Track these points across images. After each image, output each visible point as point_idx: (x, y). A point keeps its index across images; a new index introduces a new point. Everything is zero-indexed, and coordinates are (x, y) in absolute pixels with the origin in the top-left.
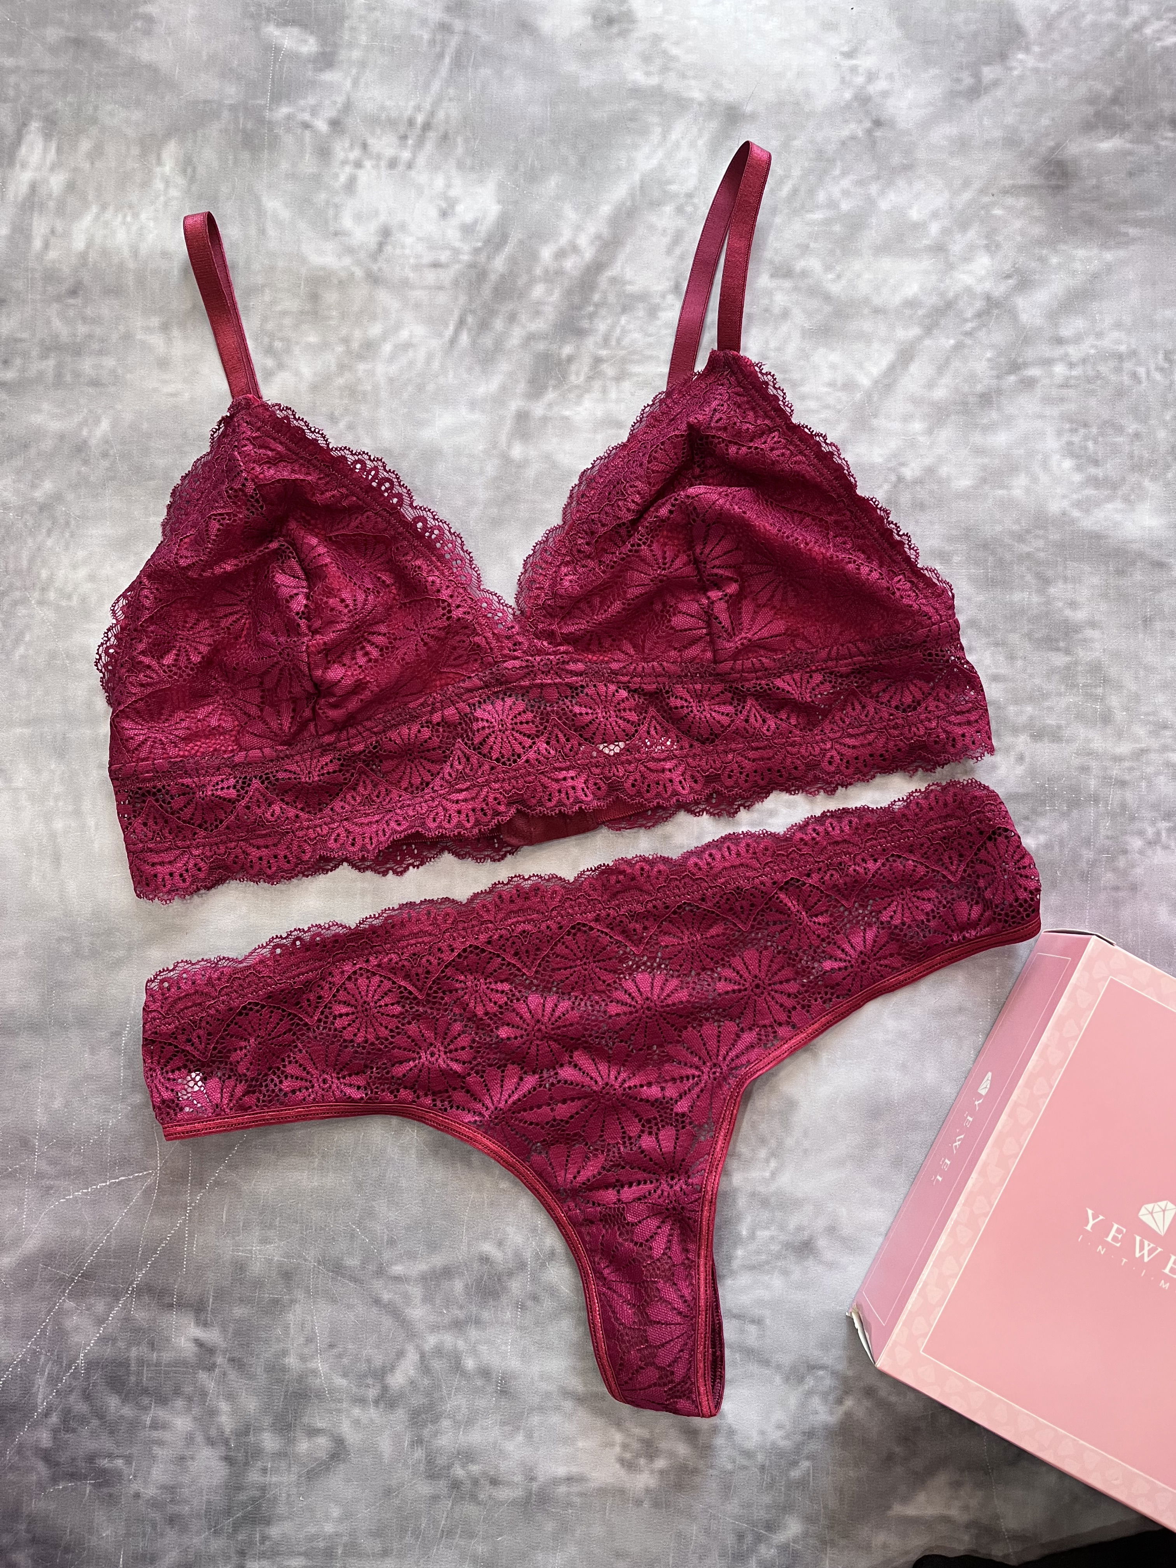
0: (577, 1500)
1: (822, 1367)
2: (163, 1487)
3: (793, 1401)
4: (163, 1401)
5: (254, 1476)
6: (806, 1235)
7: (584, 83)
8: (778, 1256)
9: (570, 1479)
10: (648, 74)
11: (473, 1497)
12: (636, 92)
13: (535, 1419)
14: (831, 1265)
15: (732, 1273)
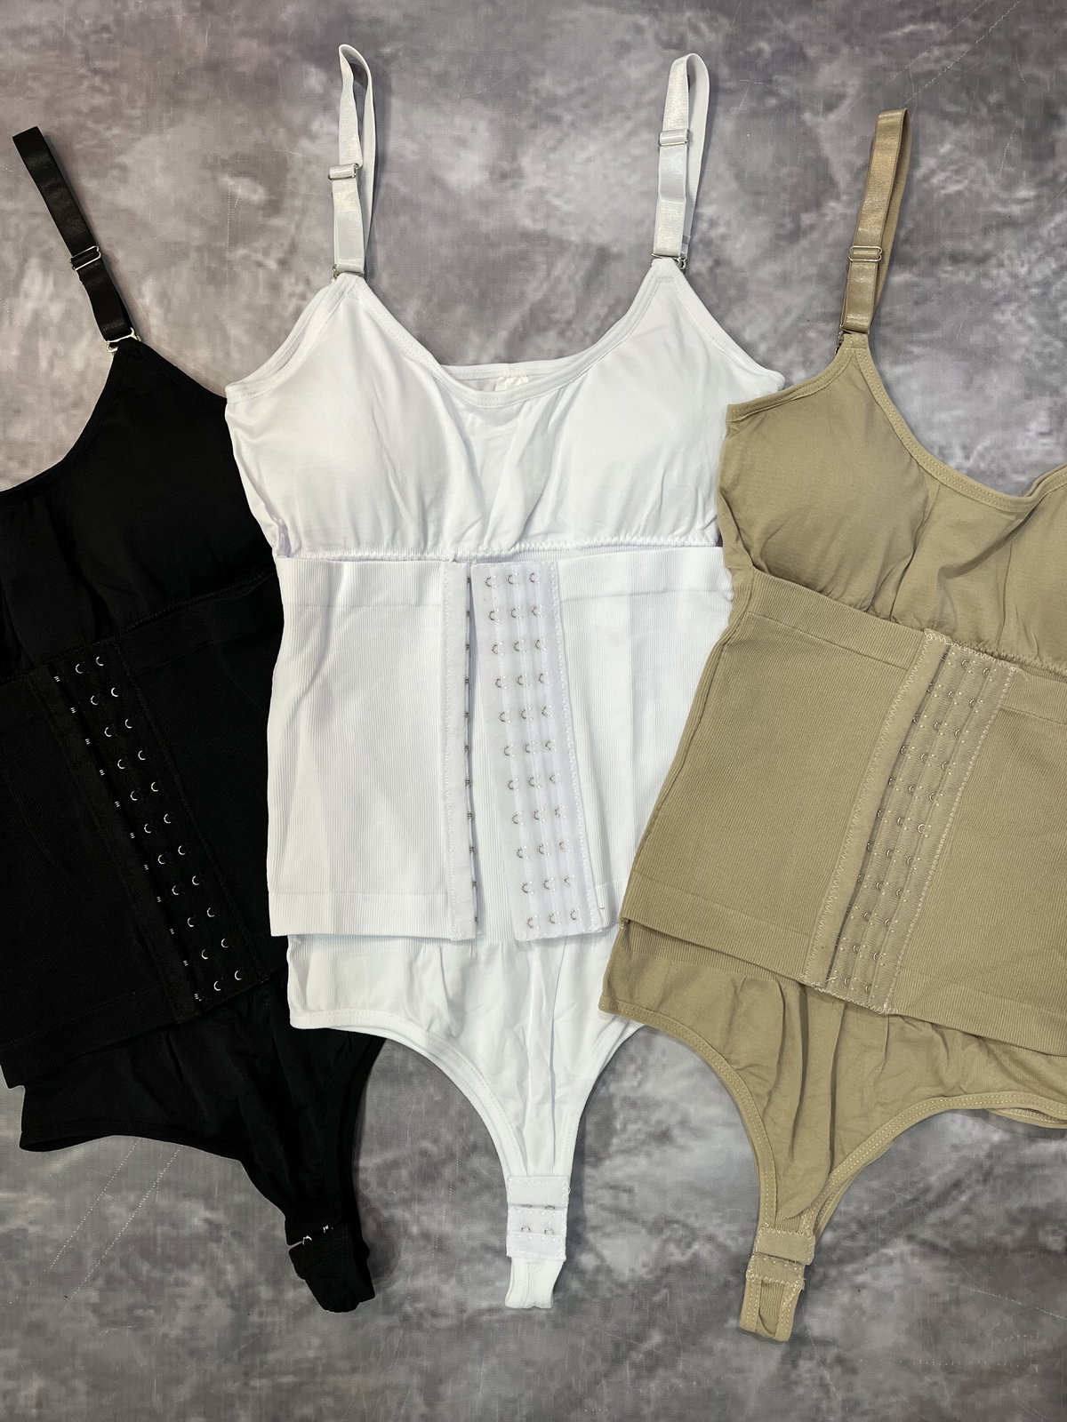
0: (497, 1325)
1: (677, 1222)
2: (184, 1328)
3: (655, 1246)
4: (183, 1265)
5: (254, 1318)
6: (664, 1127)
7: (484, 228)
8: (643, 1143)
9: (491, 1310)
10: (535, 220)
11: (420, 1327)
12: (526, 236)
13: (465, 1268)
14: (683, 1148)
15: (609, 1156)
